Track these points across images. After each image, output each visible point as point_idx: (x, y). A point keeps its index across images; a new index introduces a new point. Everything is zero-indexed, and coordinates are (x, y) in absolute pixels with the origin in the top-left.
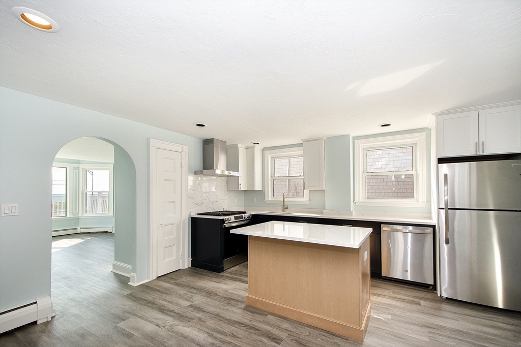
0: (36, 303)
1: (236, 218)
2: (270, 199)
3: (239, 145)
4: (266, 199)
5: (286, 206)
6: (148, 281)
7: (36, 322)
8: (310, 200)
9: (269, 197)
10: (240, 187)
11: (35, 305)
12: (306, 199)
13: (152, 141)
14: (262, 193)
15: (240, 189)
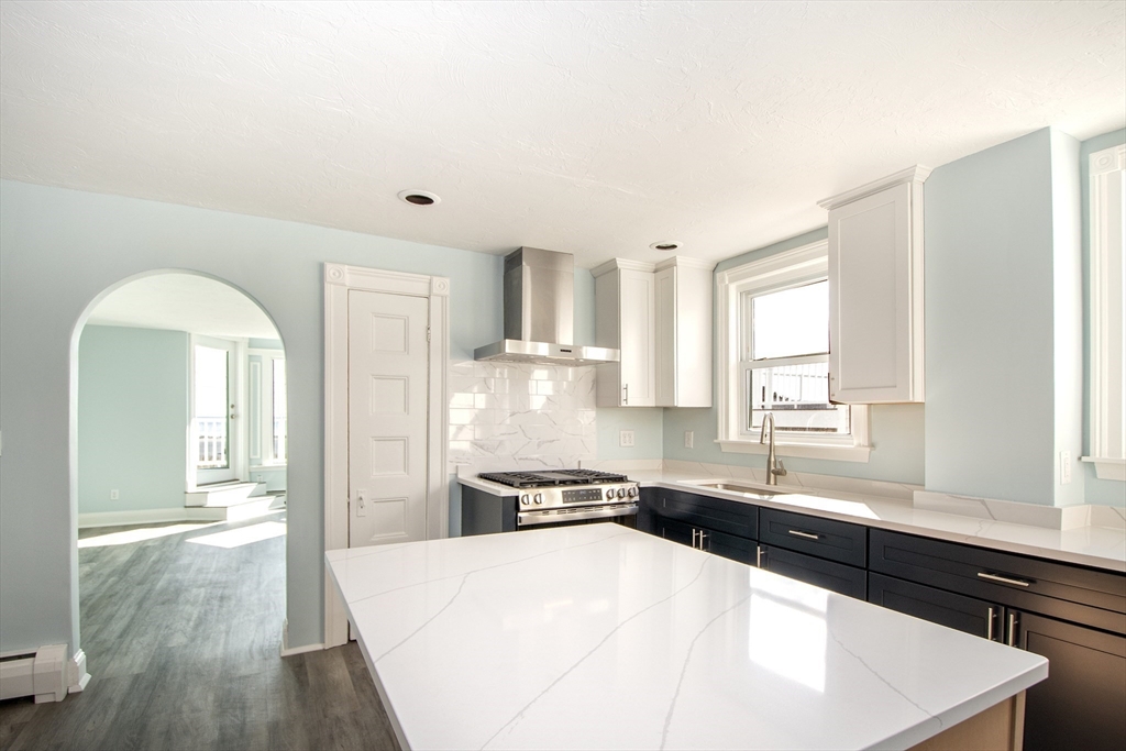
0: (33, 655)
1: (566, 496)
2: (734, 436)
3: (620, 263)
4: (721, 437)
5: (779, 467)
6: (319, 647)
7: (31, 699)
8: (872, 445)
9: (732, 430)
10: (623, 397)
11: (31, 659)
12: (856, 442)
13: (330, 270)
14: (707, 416)
15: (624, 404)
